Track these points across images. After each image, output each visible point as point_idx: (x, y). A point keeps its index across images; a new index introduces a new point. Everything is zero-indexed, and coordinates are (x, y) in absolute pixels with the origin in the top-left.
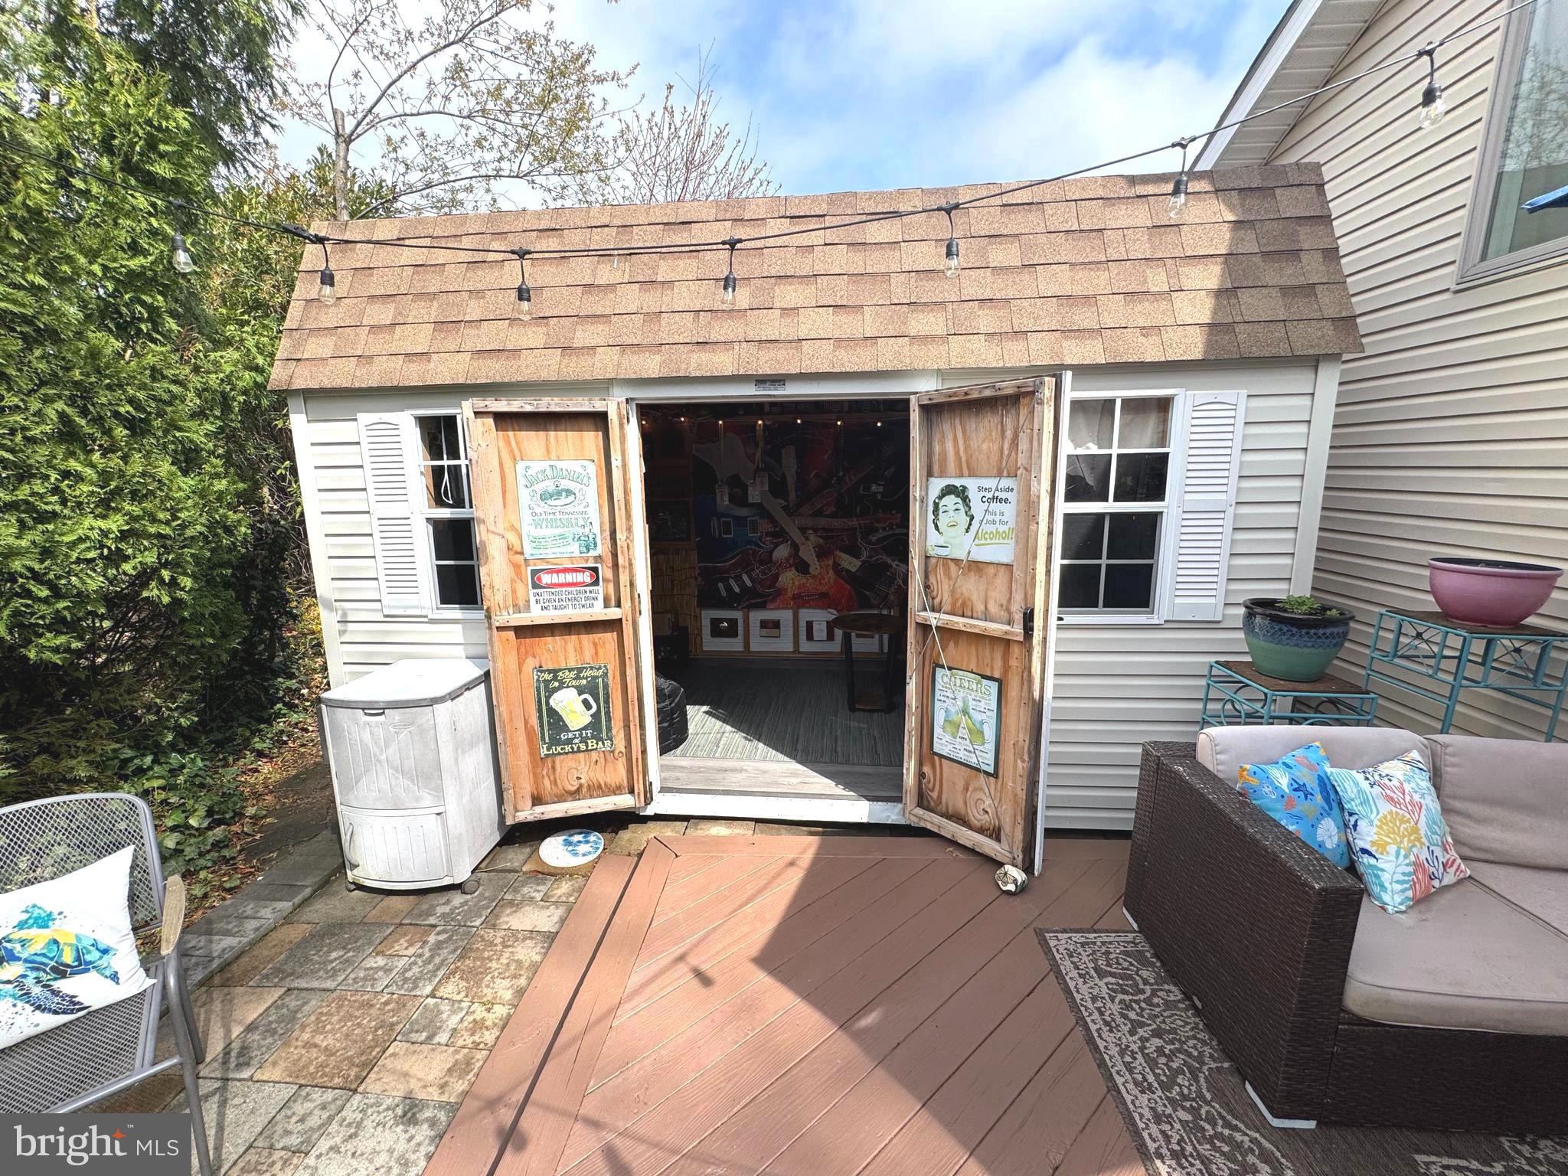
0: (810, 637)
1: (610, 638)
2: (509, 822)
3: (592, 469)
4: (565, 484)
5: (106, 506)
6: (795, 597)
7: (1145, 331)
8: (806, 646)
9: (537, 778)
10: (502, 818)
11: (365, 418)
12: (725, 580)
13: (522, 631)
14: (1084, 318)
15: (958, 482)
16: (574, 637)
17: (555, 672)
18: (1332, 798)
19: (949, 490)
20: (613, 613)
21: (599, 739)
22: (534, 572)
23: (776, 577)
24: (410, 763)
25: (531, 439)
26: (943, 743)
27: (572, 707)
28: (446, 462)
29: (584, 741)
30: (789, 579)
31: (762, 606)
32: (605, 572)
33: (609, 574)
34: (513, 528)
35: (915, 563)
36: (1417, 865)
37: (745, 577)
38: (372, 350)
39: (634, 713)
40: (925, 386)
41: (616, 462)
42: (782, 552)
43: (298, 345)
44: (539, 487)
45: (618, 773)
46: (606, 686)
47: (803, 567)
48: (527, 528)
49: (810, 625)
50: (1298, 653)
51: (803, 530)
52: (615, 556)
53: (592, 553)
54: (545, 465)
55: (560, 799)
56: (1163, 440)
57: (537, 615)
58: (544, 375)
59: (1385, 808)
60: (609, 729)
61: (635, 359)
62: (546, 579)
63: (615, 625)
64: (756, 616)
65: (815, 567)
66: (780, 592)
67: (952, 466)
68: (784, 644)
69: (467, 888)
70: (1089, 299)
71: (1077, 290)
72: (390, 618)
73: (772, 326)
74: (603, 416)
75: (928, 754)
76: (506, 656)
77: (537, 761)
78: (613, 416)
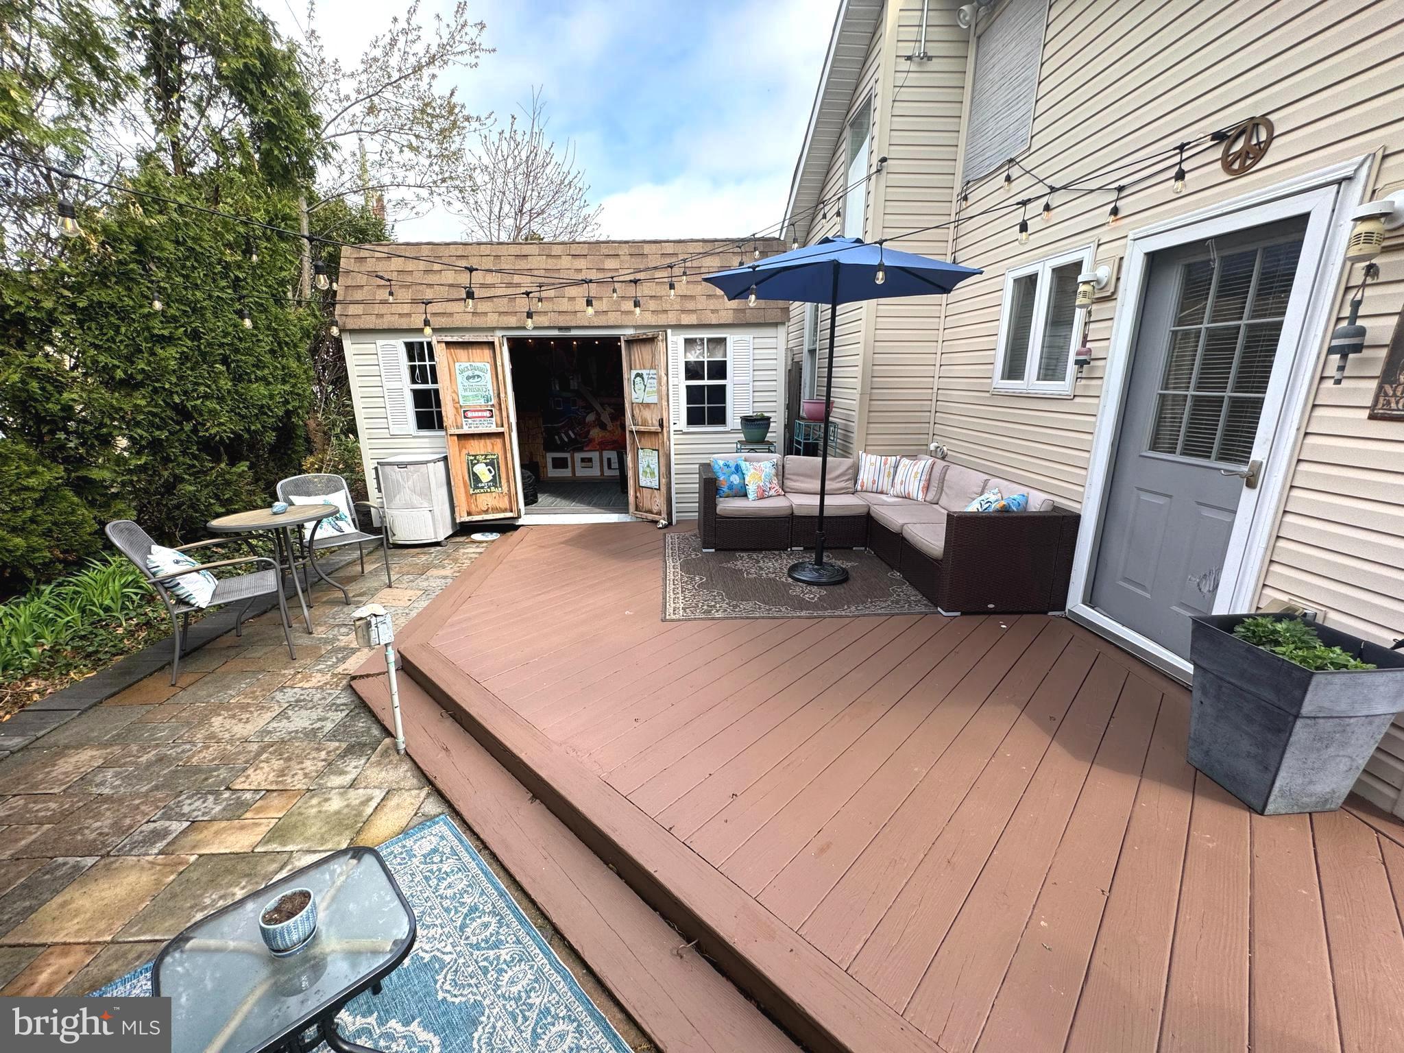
0: (609, 467)
1: (499, 441)
2: (458, 521)
3: (488, 366)
4: (477, 373)
5: (284, 382)
6: (600, 443)
7: (713, 311)
8: (607, 473)
9: (469, 504)
10: (453, 519)
11: (380, 342)
12: (559, 434)
13: (459, 436)
14: (690, 305)
15: (640, 372)
16: (483, 441)
17: (475, 456)
18: (738, 469)
19: (638, 375)
20: (500, 430)
21: (496, 487)
22: (465, 412)
23: (588, 432)
24: (418, 489)
25: (461, 353)
26: (644, 481)
27: (482, 471)
28: (417, 363)
29: (489, 487)
30: (595, 433)
31: (581, 450)
32: (496, 412)
33: (498, 413)
34: (454, 392)
35: (627, 405)
36: (759, 487)
37: (570, 433)
38: (383, 312)
39: (511, 474)
40: (630, 332)
41: (499, 363)
42: (591, 418)
43: (345, 309)
44: (466, 374)
45: (505, 503)
46: (498, 463)
47: (603, 426)
48: (461, 392)
49: (609, 460)
50: (756, 432)
51: (602, 405)
52: (500, 404)
53: (490, 403)
54: (468, 364)
55: (479, 513)
56: (725, 356)
57: (466, 430)
58: (465, 325)
59: (752, 471)
60: (500, 482)
61: (505, 318)
62: (469, 414)
63: (501, 435)
64: (578, 456)
65: (610, 426)
66: (591, 441)
67: (638, 366)
68: (595, 472)
69: (443, 544)
70: (692, 297)
71: (689, 293)
72: (393, 436)
73: (564, 305)
74: (493, 343)
75: (638, 488)
76: (453, 449)
77: (469, 496)
78: (497, 344)
